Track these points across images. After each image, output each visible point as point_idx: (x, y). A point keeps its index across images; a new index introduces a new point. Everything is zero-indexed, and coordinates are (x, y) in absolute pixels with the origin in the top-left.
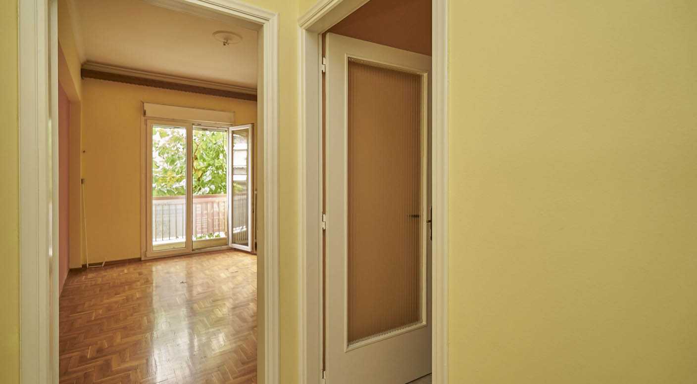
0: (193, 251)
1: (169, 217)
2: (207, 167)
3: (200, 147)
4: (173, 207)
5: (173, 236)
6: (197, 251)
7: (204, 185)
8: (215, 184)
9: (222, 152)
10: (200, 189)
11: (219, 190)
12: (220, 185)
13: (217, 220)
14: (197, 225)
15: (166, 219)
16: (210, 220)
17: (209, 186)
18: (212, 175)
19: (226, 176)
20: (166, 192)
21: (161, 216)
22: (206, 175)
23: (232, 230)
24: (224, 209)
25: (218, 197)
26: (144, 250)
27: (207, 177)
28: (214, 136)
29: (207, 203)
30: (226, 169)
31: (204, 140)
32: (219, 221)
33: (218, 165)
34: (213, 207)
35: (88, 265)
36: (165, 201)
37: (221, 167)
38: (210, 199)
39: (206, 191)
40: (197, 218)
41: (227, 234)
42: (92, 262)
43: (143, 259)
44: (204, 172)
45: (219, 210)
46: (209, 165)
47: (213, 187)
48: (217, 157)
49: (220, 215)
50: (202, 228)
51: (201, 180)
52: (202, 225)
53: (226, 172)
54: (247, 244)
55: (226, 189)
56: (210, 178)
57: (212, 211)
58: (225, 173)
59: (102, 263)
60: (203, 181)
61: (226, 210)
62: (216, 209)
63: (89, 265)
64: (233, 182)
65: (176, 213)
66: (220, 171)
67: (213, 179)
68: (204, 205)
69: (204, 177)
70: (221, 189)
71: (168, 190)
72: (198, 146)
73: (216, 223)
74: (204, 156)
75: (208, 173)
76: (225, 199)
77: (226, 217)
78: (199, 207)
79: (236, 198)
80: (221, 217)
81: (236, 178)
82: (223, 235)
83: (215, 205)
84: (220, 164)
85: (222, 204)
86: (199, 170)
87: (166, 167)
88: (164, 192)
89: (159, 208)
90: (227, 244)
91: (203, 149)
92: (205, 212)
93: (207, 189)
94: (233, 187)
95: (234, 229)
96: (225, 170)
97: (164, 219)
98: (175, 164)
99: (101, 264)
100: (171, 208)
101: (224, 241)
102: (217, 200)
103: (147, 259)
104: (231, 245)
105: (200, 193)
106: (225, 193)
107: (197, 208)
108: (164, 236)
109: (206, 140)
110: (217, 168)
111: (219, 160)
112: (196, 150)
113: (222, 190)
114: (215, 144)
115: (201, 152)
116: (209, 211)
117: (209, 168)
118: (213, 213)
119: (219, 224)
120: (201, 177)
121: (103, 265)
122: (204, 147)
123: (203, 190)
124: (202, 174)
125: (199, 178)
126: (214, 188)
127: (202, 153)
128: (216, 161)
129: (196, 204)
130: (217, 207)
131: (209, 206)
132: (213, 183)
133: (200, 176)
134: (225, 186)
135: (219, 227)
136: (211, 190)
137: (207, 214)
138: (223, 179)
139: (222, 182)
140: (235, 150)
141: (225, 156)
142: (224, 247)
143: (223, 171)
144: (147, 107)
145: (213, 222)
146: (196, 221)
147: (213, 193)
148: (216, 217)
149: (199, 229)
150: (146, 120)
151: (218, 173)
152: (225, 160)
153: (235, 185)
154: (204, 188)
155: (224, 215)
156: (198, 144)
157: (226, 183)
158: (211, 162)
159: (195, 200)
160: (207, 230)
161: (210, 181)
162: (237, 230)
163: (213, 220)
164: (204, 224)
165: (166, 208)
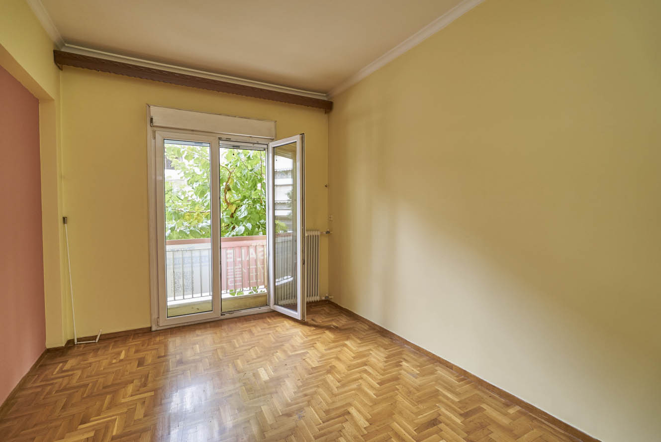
0: (222, 315)
1: (192, 267)
2: (242, 200)
3: (234, 175)
4: (196, 254)
5: (197, 293)
6: (227, 316)
7: (238, 222)
8: (252, 221)
9: (261, 180)
10: (234, 228)
11: (257, 229)
12: (258, 223)
13: (254, 270)
14: (229, 277)
15: (188, 270)
16: (245, 271)
17: (244, 224)
18: (248, 211)
19: (265, 211)
20: (188, 233)
21: (181, 266)
22: (240, 210)
23: (275, 282)
24: (264, 255)
25: (256, 239)
26: (155, 316)
27: (243, 213)
28: (250, 161)
29: (241, 247)
30: (265, 202)
31: (238, 165)
32: (256, 271)
33: (255, 197)
34: (248, 253)
35: (76, 341)
36: (186, 246)
37: (258, 201)
38: (245, 242)
39: (241, 231)
40: (229, 268)
41: (268, 287)
42: (82, 336)
43: (154, 329)
44: (239, 206)
45: (257, 256)
46: (245, 197)
47: (249, 226)
48: (254, 187)
49: (258, 263)
50: (235, 282)
51: (235, 215)
52: (235, 278)
53: (265, 206)
54: (293, 307)
55: (265, 228)
56: (246, 214)
57: (248, 259)
58: (263, 207)
59: (96, 336)
60: (237, 218)
61: (266, 256)
62: (253, 255)
63: (79, 340)
64: (275, 218)
65: (201, 262)
66: (258, 206)
67: (249, 216)
68: (237, 250)
69: (238, 213)
70: (259, 227)
71: (191, 231)
72: (231, 173)
73: (253, 274)
74: (239, 186)
75: (243, 208)
76: (264, 242)
77: (266, 266)
78: (231, 254)
79: (279, 240)
80: (260, 266)
81: (278, 213)
82: (262, 289)
83: (252, 250)
84: (258, 197)
85: (260, 249)
86: (232, 204)
87: (196, 200)
88: (186, 234)
89: (179, 255)
90: (266, 304)
91: (237, 177)
92: (239, 259)
93: (240, 229)
94: (275, 225)
95: (277, 280)
96: (263, 203)
97: (185, 270)
98: (205, 195)
99: (94, 338)
100: (193, 255)
101: (263, 299)
102: (253, 243)
103: (159, 329)
104: (273, 307)
105: (234, 233)
106: (264, 234)
107: (228, 254)
108: (185, 293)
109: (240, 166)
110: (254, 202)
111: (257, 191)
112: (229, 178)
113: (260, 230)
114: (251, 170)
115: (235, 181)
116: (243, 259)
117: (244, 202)
118: (249, 261)
119: (256, 276)
120: (235, 212)
121: (97, 340)
122: (239, 175)
123: (237, 229)
124: (236, 209)
125: (232, 214)
126: (251, 226)
127: (236, 183)
128: (253, 192)
129: (227, 248)
130: (254, 253)
131: (243, 251)
132: (249, 221)
133: (233, 212)
134: (264, 225)
135: (257, 279)
136: (246, 229)
137: (241, 262)
138: (262, 215)
139: (260, 219)
140: (277, 186)
141: (263, 186)
142: (264, 309)
143: (261, 204)
144: (155, 111)
145: (249, 273)
146: (227, 273)
147: (250, 233)
148: (253, 267)
149: (231, 283)
150: (154, 132)
151: (256, 208)
152: (264, 191)
153: (277, 222)
154: (239, 226)
155: (263, 263)
156: (231, 170)
157: (265, 220)
158: (247, 194)
159: (223, 245)
160: (241, 283)
161: (245, 217)
162: (280, 282)
163: (249, 269)
164: (237, 276)
165: (187, 254)
